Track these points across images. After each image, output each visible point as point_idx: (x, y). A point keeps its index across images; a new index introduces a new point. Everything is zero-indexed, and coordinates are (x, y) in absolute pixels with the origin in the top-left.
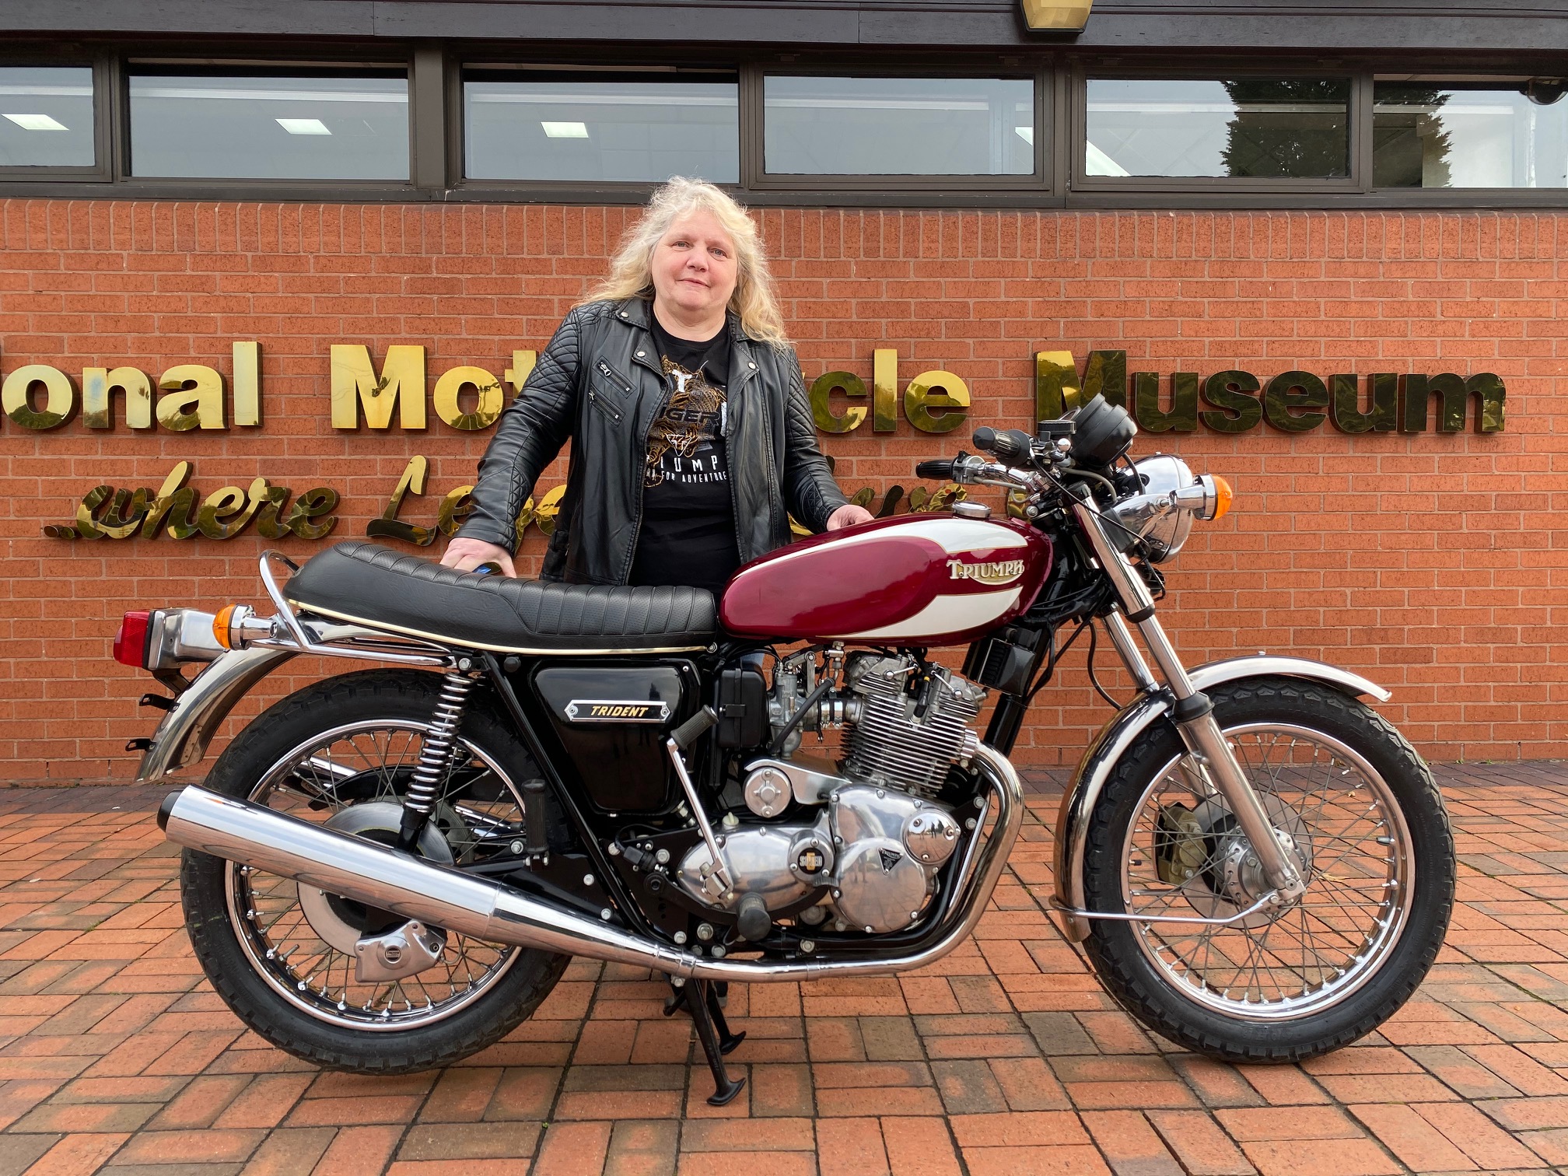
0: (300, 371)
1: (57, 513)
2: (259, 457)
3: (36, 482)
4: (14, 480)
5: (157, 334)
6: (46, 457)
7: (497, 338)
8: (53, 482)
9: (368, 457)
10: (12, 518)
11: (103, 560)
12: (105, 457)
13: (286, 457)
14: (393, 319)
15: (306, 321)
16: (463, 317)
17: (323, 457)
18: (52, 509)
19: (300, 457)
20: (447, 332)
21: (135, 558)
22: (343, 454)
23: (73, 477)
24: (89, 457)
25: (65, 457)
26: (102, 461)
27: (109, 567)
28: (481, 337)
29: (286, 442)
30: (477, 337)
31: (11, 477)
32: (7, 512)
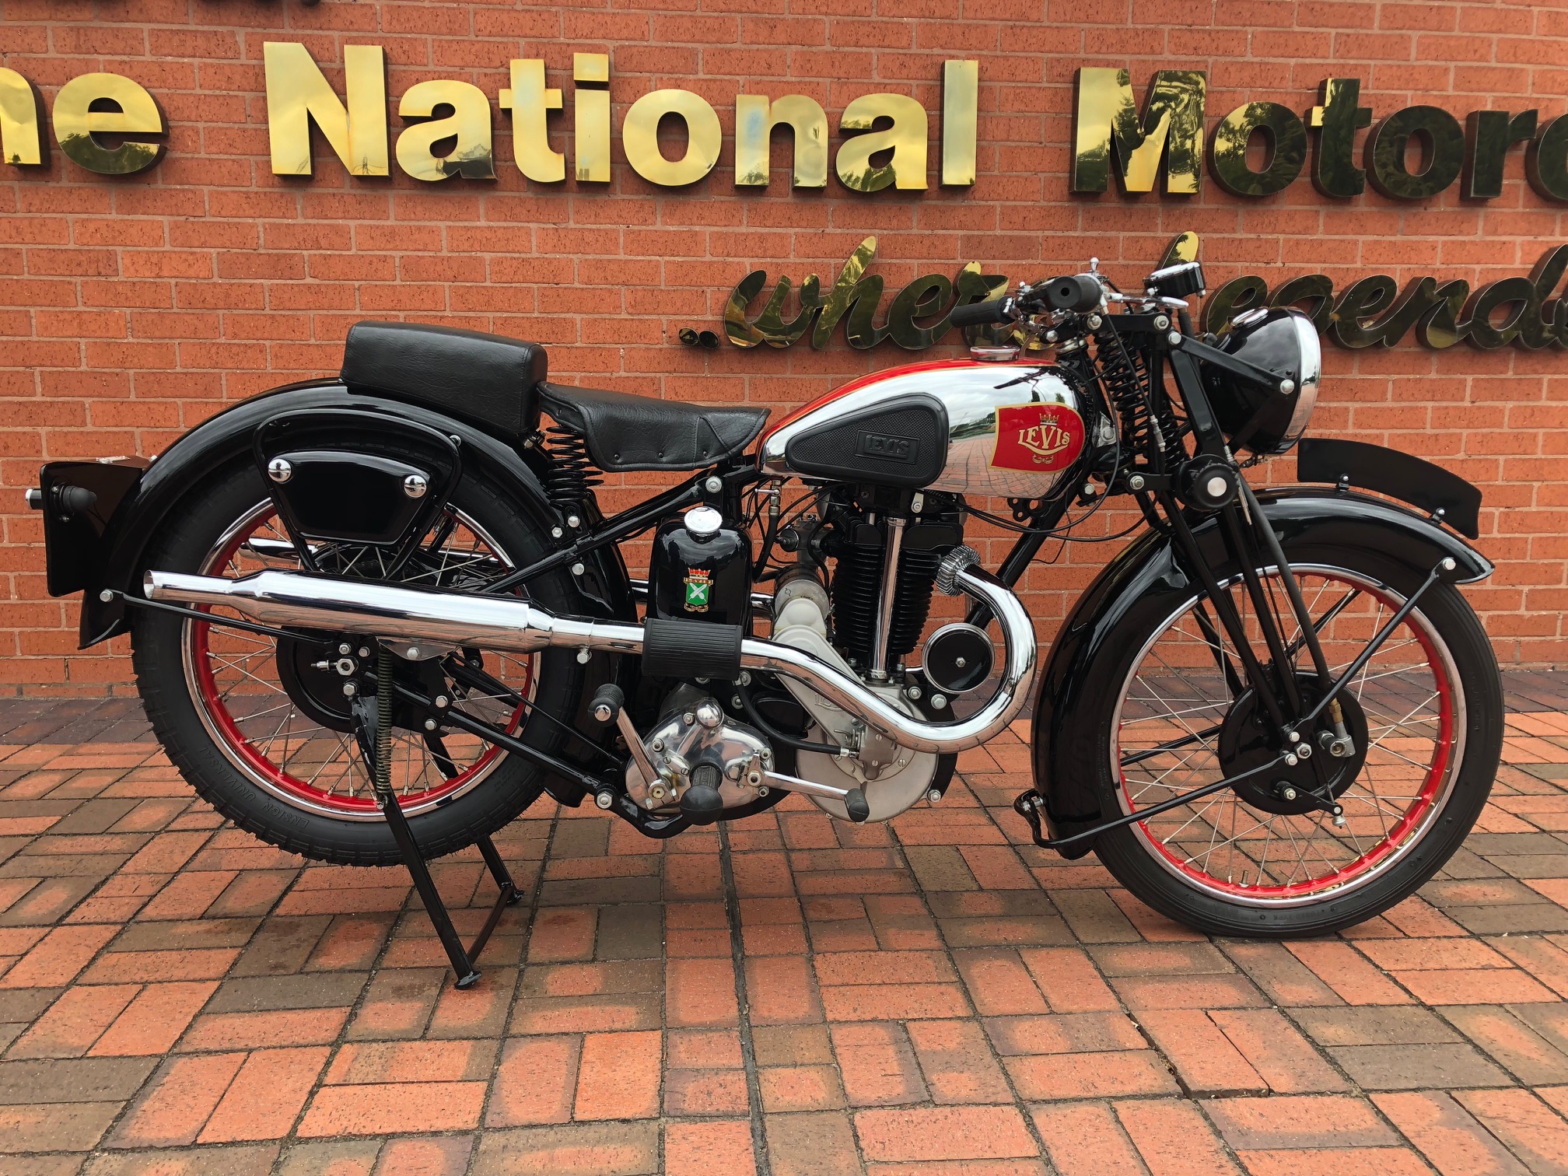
0: (1023, 107)
1: (686, 309)
2: (960, 233)
3: (657, 265)
4: (626, 262)
5: (828, 47)
6: (671, 228)
7: (1293, 61)
8: (681, 265)
9: (1109, 234)
10: (624, 316)
11: (746, 377)
12: (752, 230)
13: (998, 232)
14: (1154, 32)
15: (1035, 32)
16: (1250, 29)
17: (1047, 233)
18: (679, 304)
19: (1016, 233)
20: (1226, 53)
21: (788, 375)
22: (1075, 229)
23: (708, 258)
24: (730, 229)
25: (697, 228)
26: (747, 235)
27: (754, 387)
28: (1271, 60)
29: (998, 210)
30: (1266, 60)
31: (622, 257)
32: (617, 308)
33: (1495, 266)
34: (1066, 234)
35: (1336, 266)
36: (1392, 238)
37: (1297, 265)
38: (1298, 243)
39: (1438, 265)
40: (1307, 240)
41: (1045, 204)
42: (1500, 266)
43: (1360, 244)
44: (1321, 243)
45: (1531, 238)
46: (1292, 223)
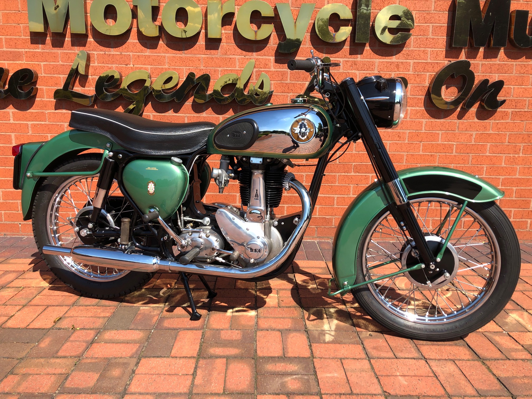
9: (54, 51)
13: (5, 49)
17: (26, 50)
19: (13, 50)
22: (38, 48)
33: (227, 69)
34: (35, 50)
35: (157, 67)
36: (181, 55)
37: (139, 66)
38: (138, 56)
39: (202, 68)
40: (142, 55)
41: (24, 37)
42: (230, 69)
43: (166, 58)
44: (149, 56)
45: (243, 57)
46: (135, 48)
